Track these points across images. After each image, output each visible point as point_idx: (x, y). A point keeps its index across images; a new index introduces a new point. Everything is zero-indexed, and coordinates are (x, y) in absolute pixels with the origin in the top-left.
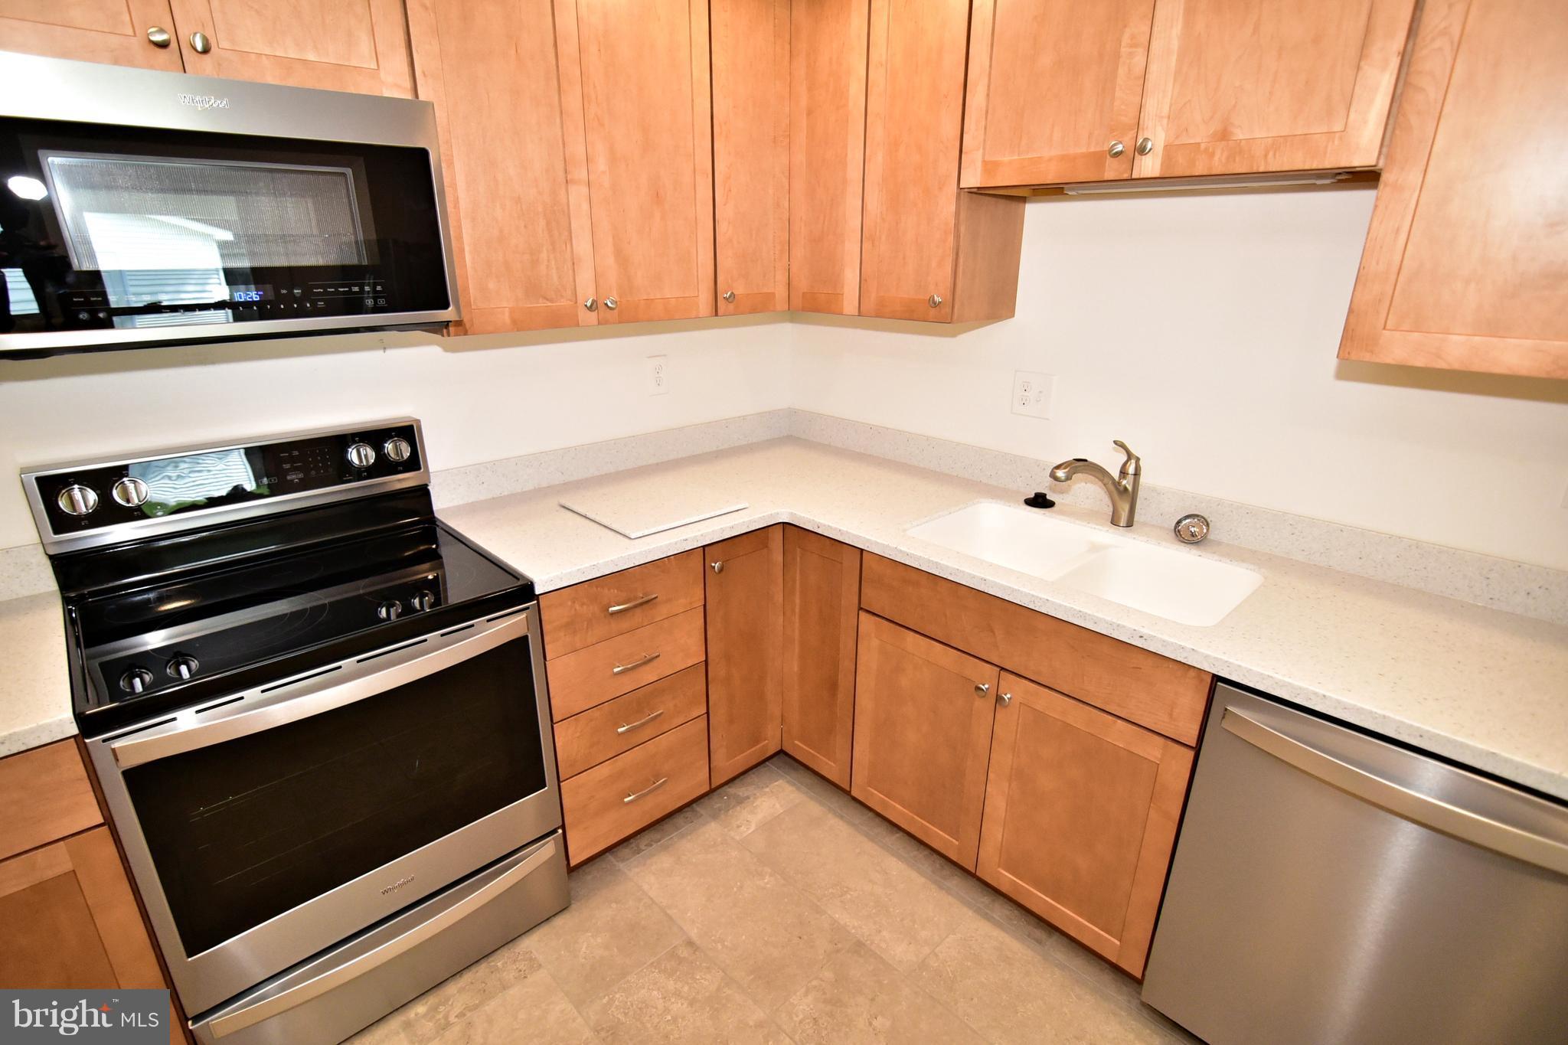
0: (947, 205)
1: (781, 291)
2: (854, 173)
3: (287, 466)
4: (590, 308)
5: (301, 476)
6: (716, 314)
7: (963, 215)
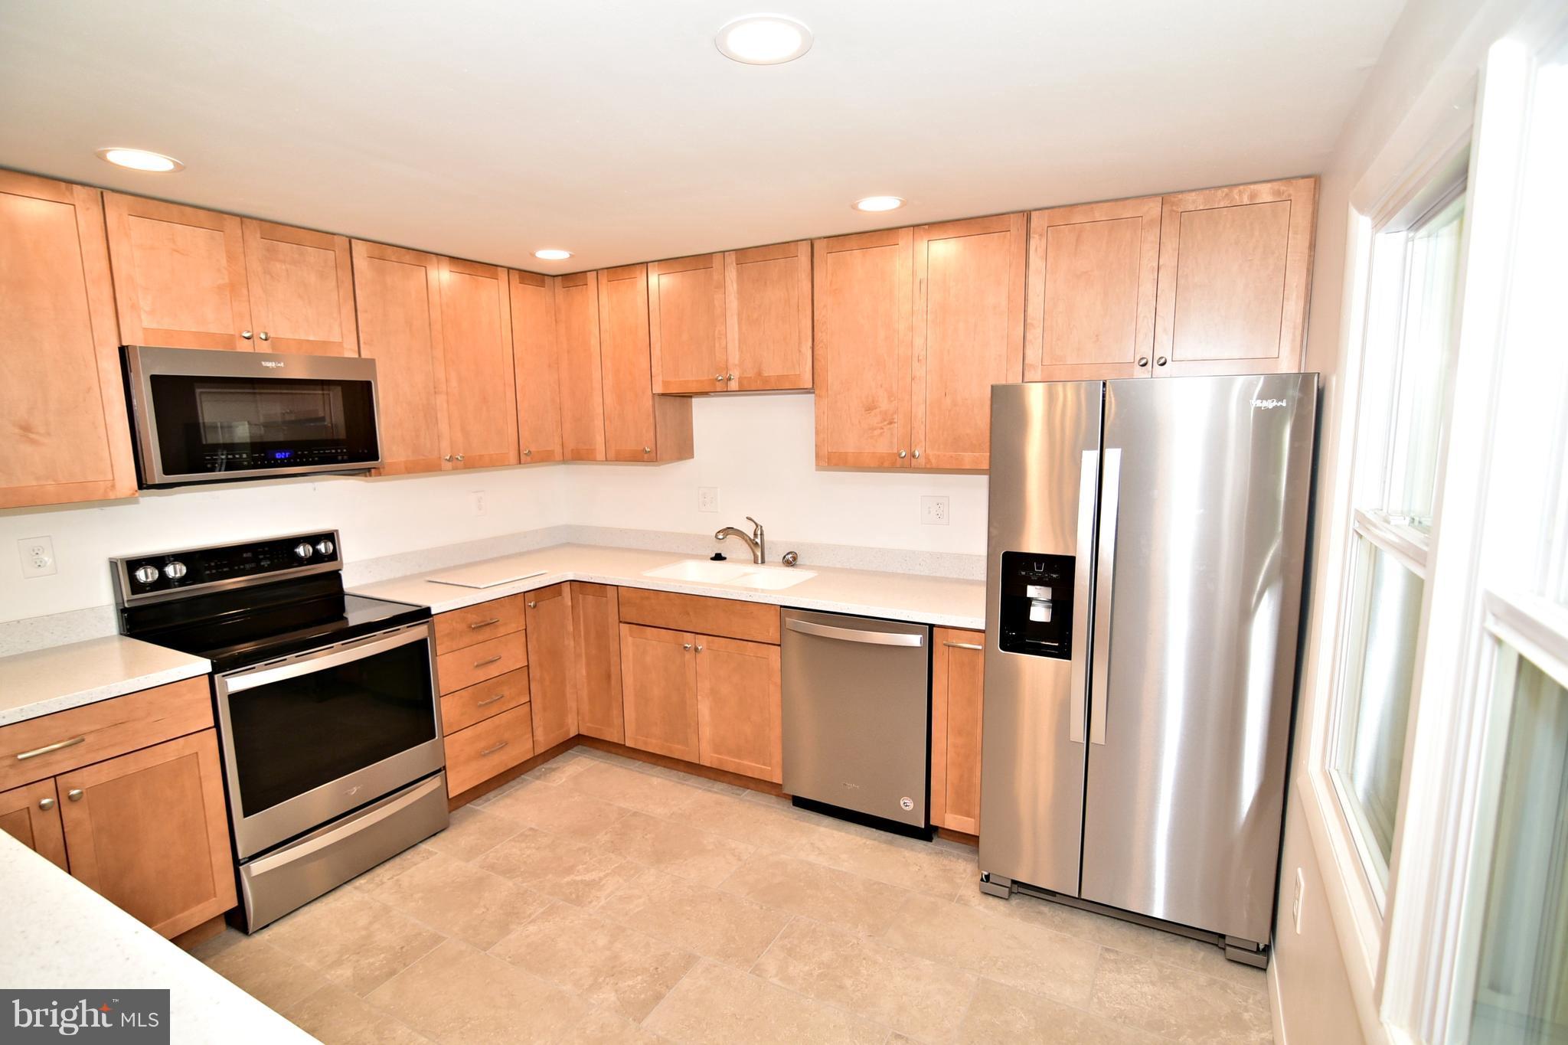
0: (648, 403)
1: (558, 449)
2: (597, 385)
3: (261, 557)
4: (449, 460)
5: (269, 563)
6: (520, 463)
7: (656, 405)
